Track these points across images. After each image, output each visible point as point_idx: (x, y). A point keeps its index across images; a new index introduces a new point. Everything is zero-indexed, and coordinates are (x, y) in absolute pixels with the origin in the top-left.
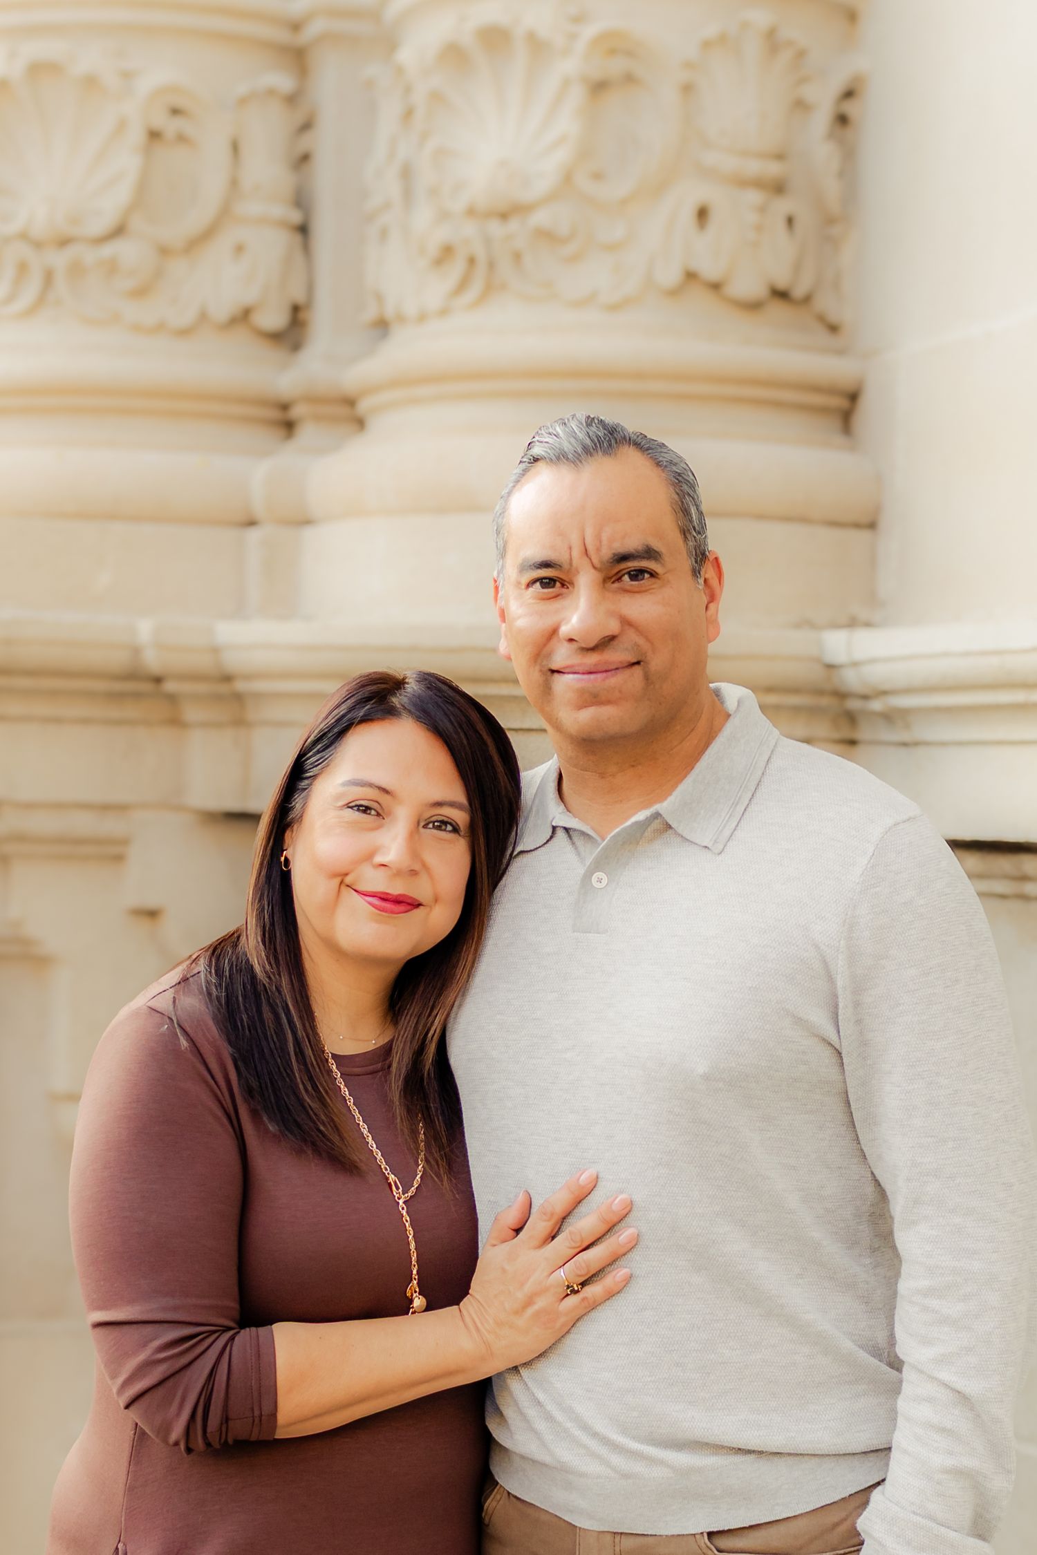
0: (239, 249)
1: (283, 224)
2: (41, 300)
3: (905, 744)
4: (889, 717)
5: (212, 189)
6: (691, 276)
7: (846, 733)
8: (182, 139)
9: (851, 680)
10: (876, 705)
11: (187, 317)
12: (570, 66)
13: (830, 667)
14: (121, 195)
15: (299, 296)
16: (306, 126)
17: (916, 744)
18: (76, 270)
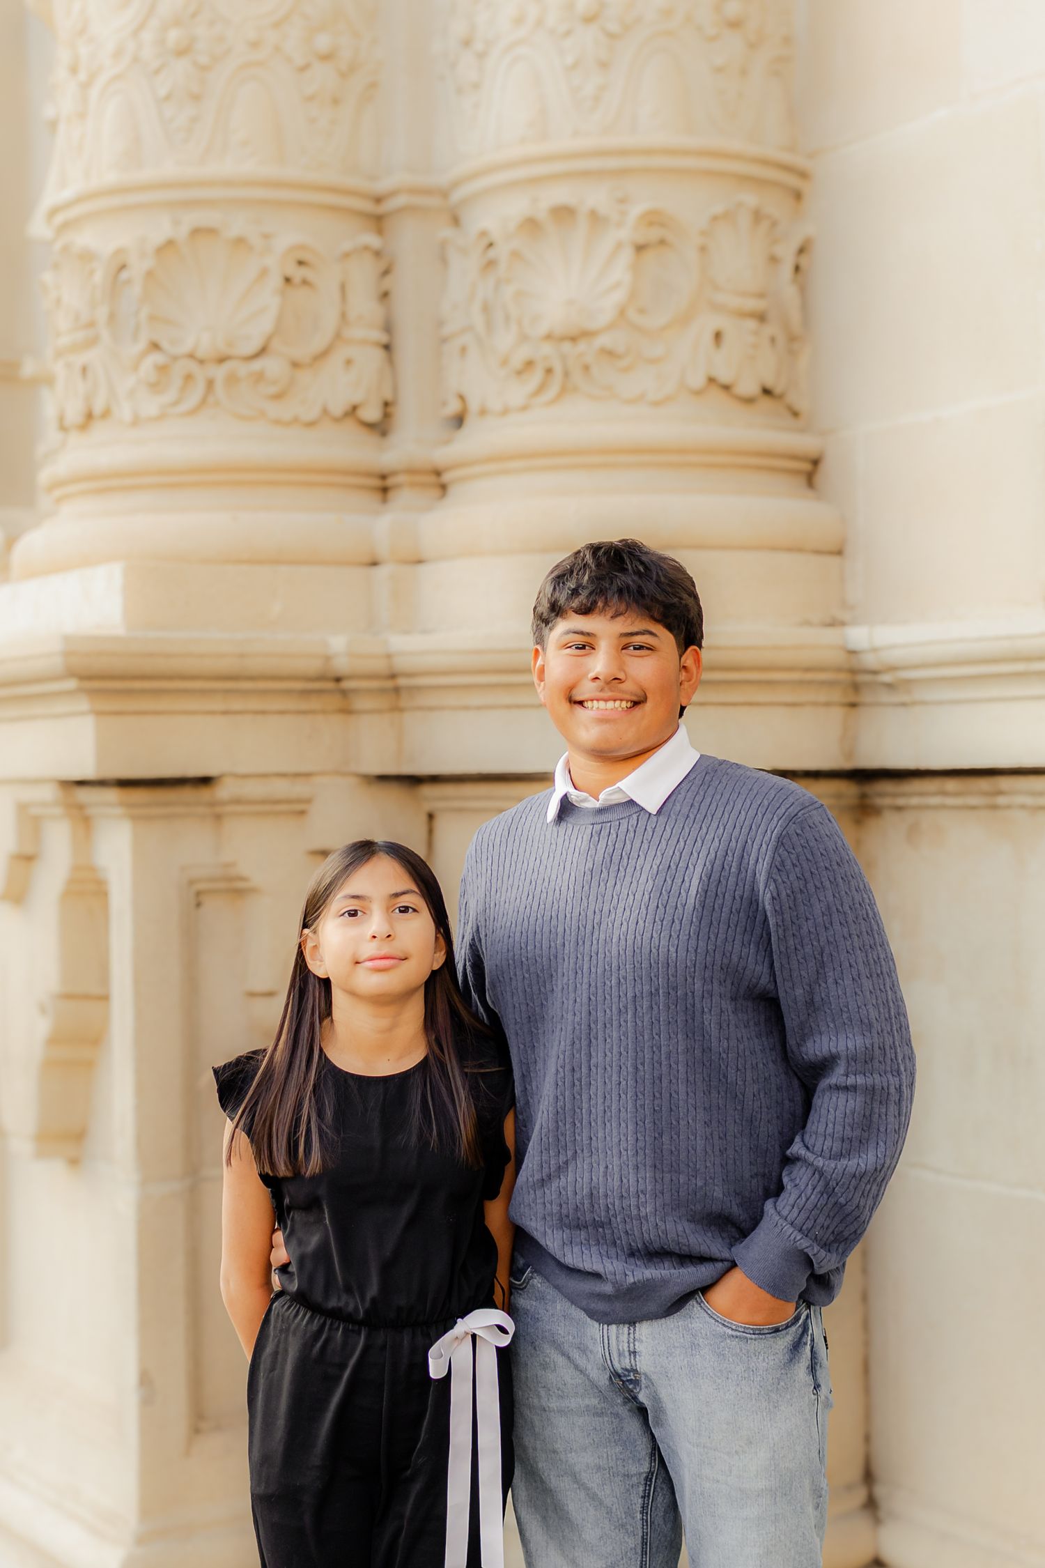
0: (349, 362)
1: (377, 344)
2: (203, 402)
3: (904, 705)
4: (890, 686)
5: (330, 320)
6: (712, 380)
7: (852, 699)
8: (305, 282)
9: (870, 661)
10: (886, 678)
11: (313, 413)
12: (625, 234)
13: (853, 652)
14: (265, 325)
15: (388, 396)
16: (386, 272)
17: (914, 703)
18: (232, 380)
